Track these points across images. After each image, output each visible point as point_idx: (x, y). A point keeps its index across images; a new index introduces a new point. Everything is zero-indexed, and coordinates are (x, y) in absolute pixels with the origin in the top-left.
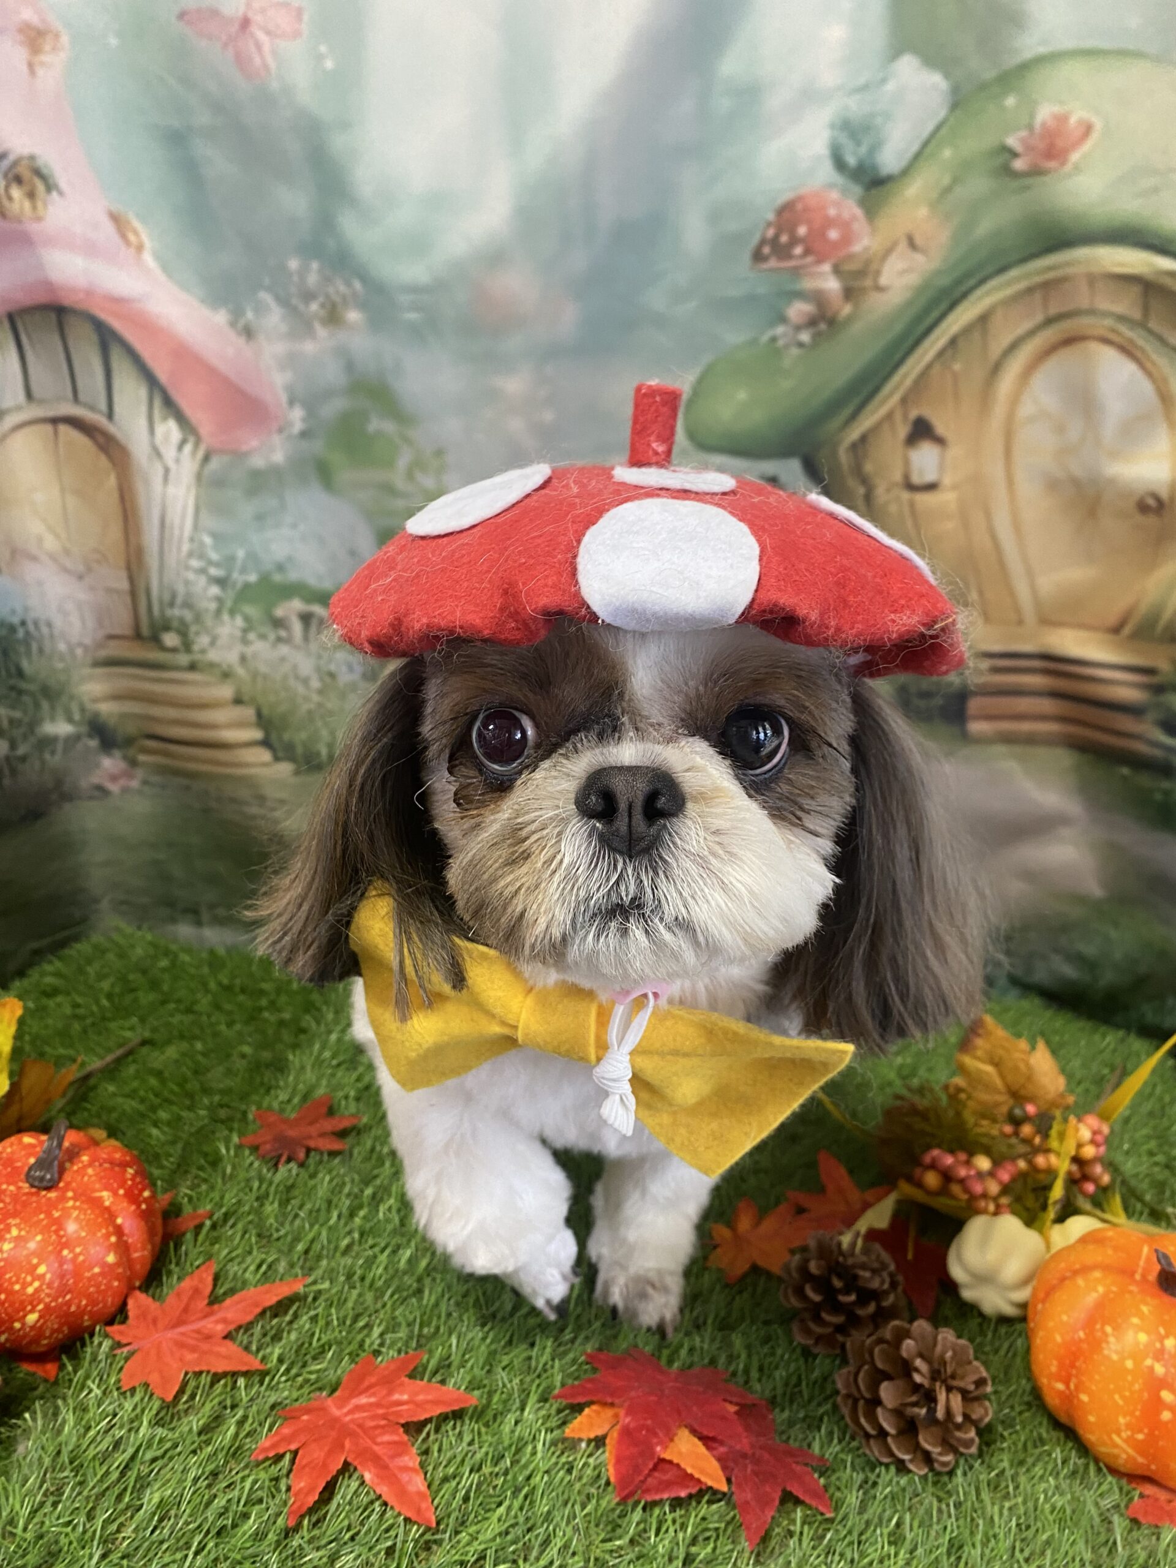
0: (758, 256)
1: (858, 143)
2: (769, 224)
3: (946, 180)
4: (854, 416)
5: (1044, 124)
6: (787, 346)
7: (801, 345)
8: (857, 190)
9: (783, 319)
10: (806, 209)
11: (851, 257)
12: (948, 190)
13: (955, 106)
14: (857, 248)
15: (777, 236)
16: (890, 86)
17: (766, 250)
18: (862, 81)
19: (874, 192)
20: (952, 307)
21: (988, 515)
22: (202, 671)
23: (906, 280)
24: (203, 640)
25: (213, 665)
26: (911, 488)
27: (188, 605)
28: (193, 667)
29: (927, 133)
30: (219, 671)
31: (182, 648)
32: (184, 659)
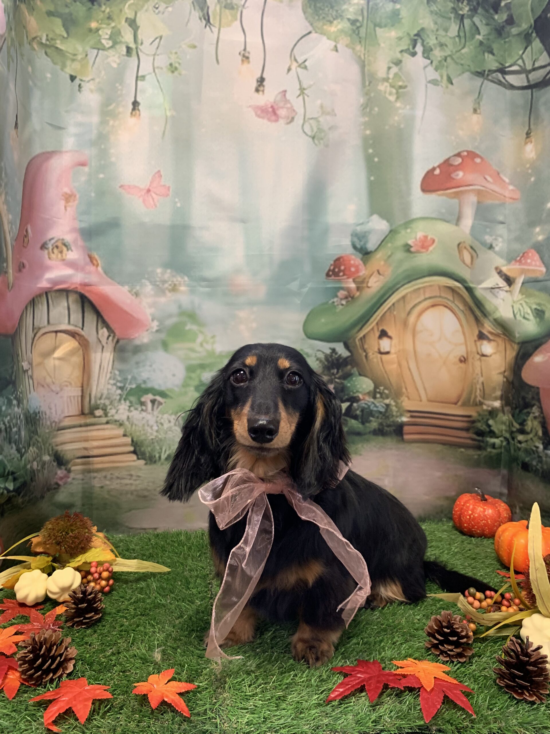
0: (328, 275)
1: (360, 241)
2: (331, 265)
3: (389, 253)
4: (361, 329)
5: (420, 238)
6: (338, 305)
7: (342, 305)
8: (361, 256)
9: (337, 296)
10: (343, 261)
11: (359, 277)
12: (390, 257)
13: (391, 231)
14: (361, 274)
15: (334, 269)
16: (370, 224)
17: (331, 273)
18: (361, 222)
19: (366, 256)
20: (393, 293)
21: (408, 363)
22: (112, 423)
23: (377, 284)
24: (113, 412)
25: (116, 421)
26: (381, 353)
27: (108, 398)
28: (107, 423)
29: (382, 238)
30: (118, 423)
31: (104, 416)
32: (104, 420)
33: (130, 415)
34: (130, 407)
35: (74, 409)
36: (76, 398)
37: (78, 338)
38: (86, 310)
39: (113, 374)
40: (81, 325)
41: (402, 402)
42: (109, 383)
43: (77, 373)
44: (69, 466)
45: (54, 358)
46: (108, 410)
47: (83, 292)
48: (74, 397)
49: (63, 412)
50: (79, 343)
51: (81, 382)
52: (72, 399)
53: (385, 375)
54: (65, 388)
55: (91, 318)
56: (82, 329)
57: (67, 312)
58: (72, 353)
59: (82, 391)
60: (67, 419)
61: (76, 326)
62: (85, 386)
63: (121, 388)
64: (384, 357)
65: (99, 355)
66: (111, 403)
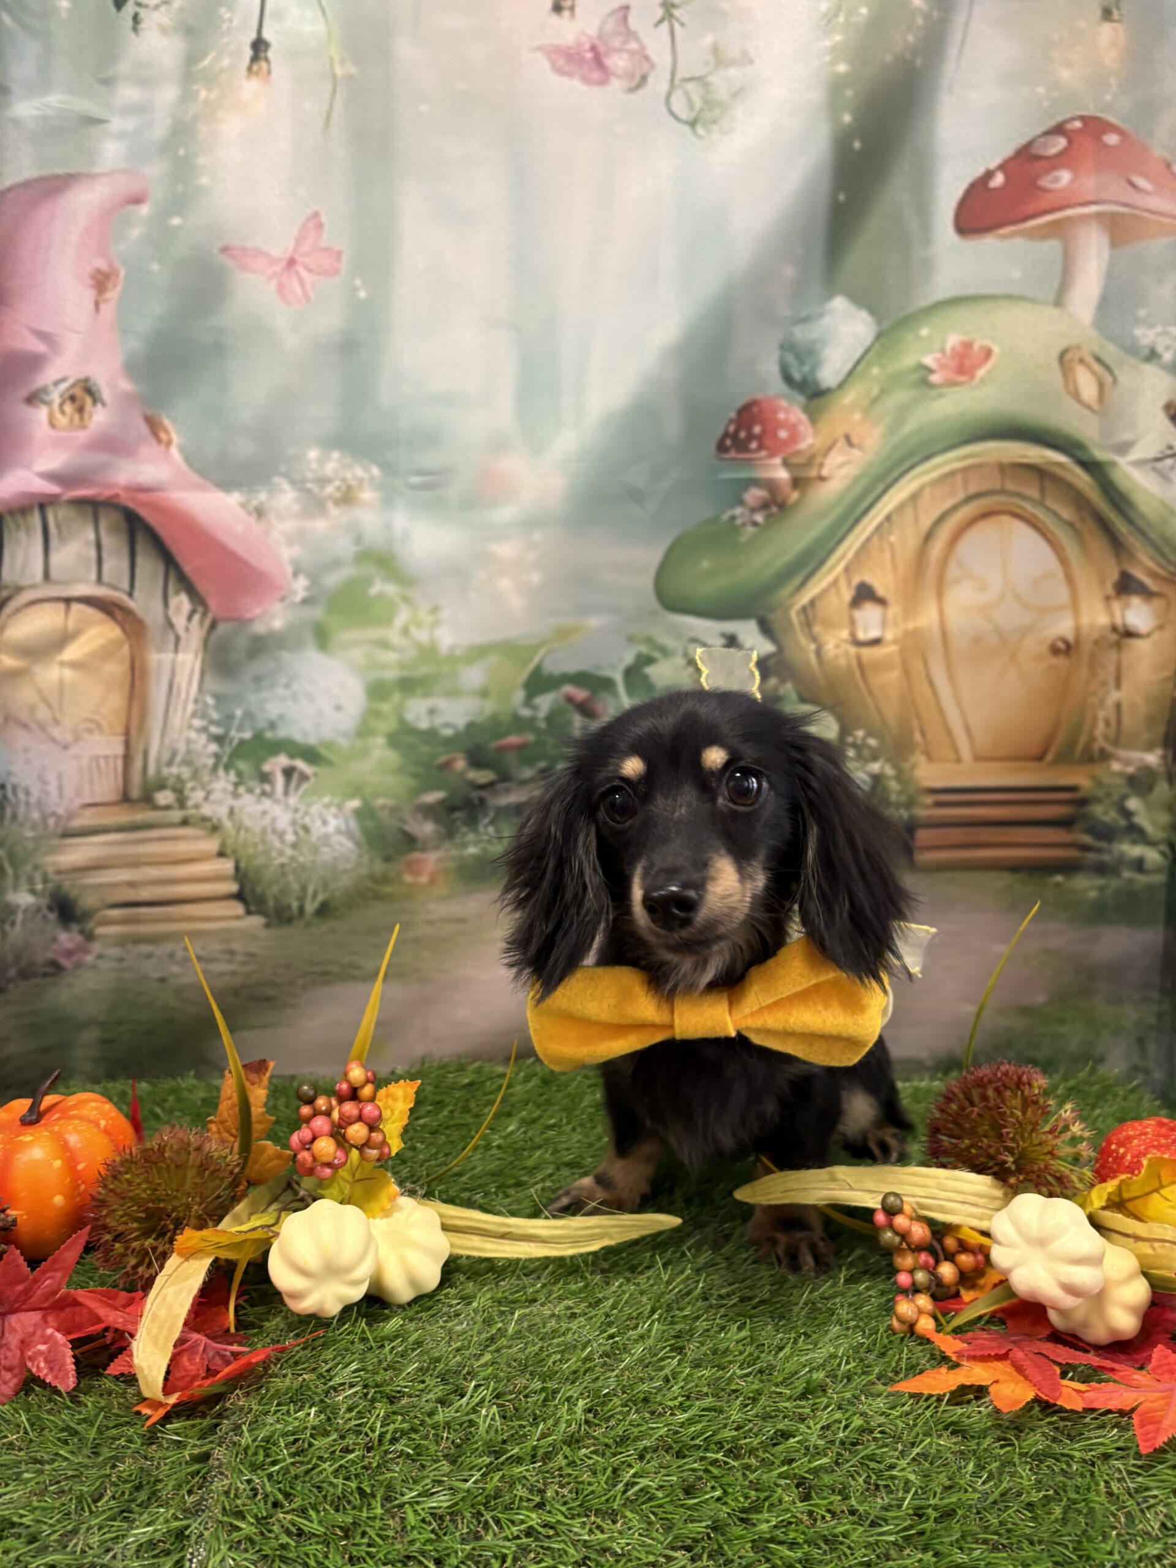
0: (721, 448)
1: (802, 363)
2: (730, 422)
3: (875, 392)
4: (803, 585)
5: (953, 349)
6: (744, 525)
7: (756, 524)
8: (802, 399)
9: (741, 503)
10: (759, 411)
11: (798, 453)
12: (876, 400)
13: (879, 336)
14: (803, 445)
15: (736, 433)
16: (826, 320)
17: (728, 443)
18: (803, 314)
19: (816, 402)
20: (885, 491)
21: (926, 665)
22: (194, 825)
23: (845, 471)
24: (198, 796)
25: (204, 819)
26: (858, 643)
27: (187, 762)
28: (185, 822)
29: (857, 355)
30: (208, 824)
31: (176, 805)
32: (176, 815)
33: (238, 804)
34: (236, 785)
35: (107, 787)
36: (111, 762)
37: (119, 615)
38: (139, 548)
39: (200, 706)
40: (125, 585)
41: (913, 767)
42: (190, 727)
43: (117, 700)
44: (90, 925)
45: (63, 664)
46: (186, 792)
47: (131, 505)
48: (106, 758)
49: (79, 794)
50: (124, 630)
51: (124, 719)
52: (102, 762)
53: (869, 700)
54: (86, 736)
55: (149, 566)
56: (130, 594)
57: (93, 553)
58: (106, 653)
59: (127, 745)
60: (89, 812)
61: (115, 588)
62: (133, 732)
63: (219, 739)
64: (866, 652)
65: (167, 657)
66: (195, 775)
